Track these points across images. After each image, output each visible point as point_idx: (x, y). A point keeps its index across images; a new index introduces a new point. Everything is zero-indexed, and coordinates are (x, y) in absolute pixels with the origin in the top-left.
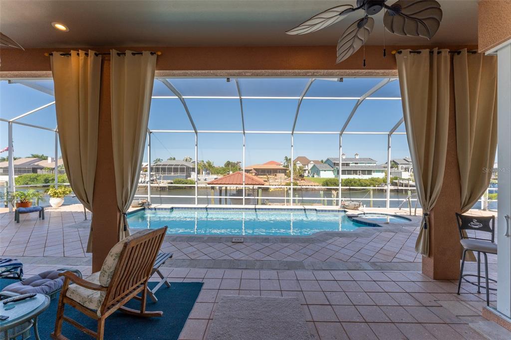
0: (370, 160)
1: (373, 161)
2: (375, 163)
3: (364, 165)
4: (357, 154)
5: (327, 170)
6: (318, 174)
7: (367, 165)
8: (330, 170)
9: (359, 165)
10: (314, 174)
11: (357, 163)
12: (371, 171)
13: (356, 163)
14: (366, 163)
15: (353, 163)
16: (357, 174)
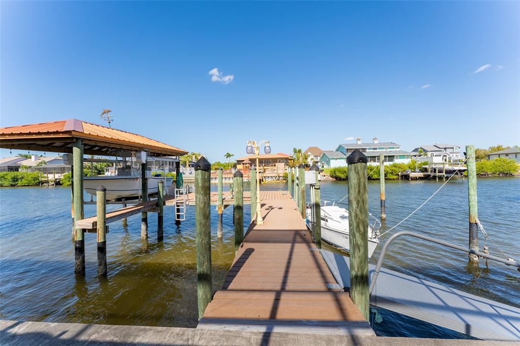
0: (393, 145)
1: (396, 145)
2: (399, 148)
3: (385, 150)
4: (375, 139)
5: (339, 159)
6: (328, 163)
7: (388, 150)
8: (343, 158)
9: (378, 150)
10: (323, 164)
11: (376, 149)
12: (393, 156)
13: (374, 149)
14: (387, 148)
15: (370, 149)
16: (375, 161)
